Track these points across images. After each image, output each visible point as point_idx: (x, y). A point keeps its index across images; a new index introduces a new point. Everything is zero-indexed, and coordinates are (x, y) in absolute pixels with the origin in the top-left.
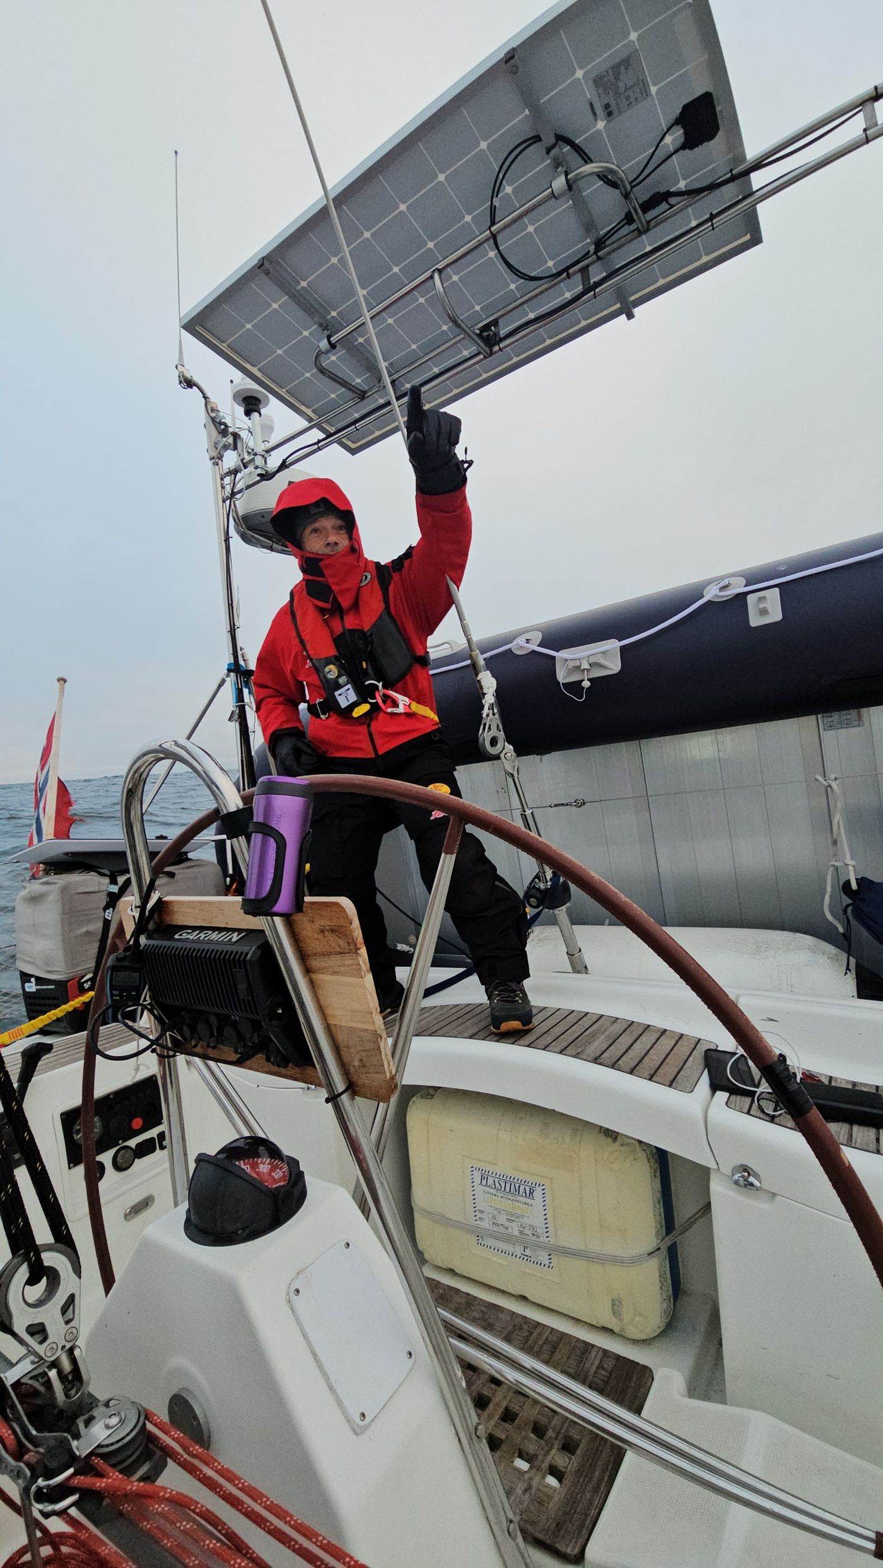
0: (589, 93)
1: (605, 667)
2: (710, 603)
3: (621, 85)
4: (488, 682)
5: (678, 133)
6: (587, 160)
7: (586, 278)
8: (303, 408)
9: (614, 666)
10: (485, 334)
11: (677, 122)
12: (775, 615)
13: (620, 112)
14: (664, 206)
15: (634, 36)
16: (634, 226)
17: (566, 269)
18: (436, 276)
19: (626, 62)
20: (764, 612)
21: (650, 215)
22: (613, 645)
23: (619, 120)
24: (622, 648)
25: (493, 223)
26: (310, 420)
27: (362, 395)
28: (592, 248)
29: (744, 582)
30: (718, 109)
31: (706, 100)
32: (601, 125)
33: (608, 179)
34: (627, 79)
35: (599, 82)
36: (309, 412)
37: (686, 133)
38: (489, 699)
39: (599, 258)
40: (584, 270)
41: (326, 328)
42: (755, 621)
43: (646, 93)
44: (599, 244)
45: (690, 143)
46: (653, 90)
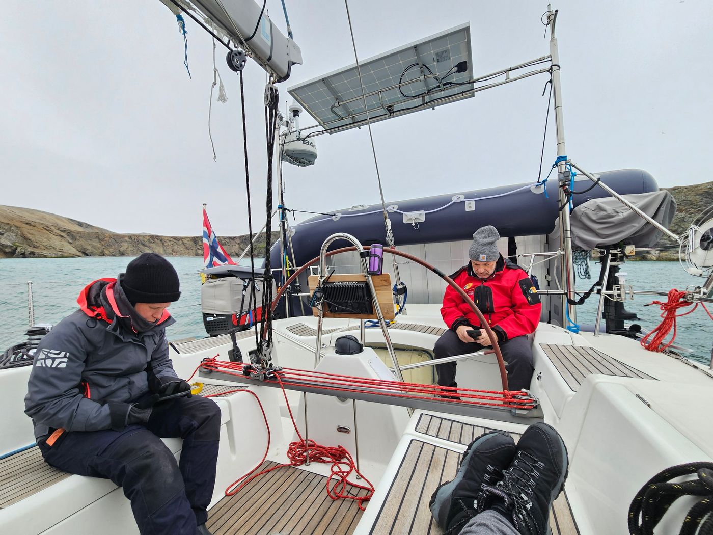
0: (434, 56)
1: (420, 220)
2: (455, 203)
3: (443, 56)
4: (389, 222)
5: (456, 68)
6: (431, 73)
7: (424, 100)
8: (318, 118)
9: (423, 219)
10: (389, 108)
11: (456, 66)
12: (473, 209)
13: (441, 61)
14: (449, 85)
15: (449, 46)
16: (440, 88)
17: (418, 95)
18: (380, 93)
19: (446, 51)
20: (470, 207)
21: (445, 87)
22: (423, 212)
23: (439, 63)
24: (426, 214)
25: (400, 83)
26: (319, 123)
27: (342, 119)
28: (427, 92)
29: (464, 197)
30: (468, 65)
31: (465, 63)
32: (435, 63)
33: (436, 79)
34: (445, 54)
35: (437, 54)
36: (319, 120)
37: (458, 69)
38: (389, 228)
39: (428, 95)
40: (423, 97)
41: (337, 99)
42: (467, 210)
43: (450, 58)
44: (429, 91)
45: (459, 71)
46: (451, 58)
